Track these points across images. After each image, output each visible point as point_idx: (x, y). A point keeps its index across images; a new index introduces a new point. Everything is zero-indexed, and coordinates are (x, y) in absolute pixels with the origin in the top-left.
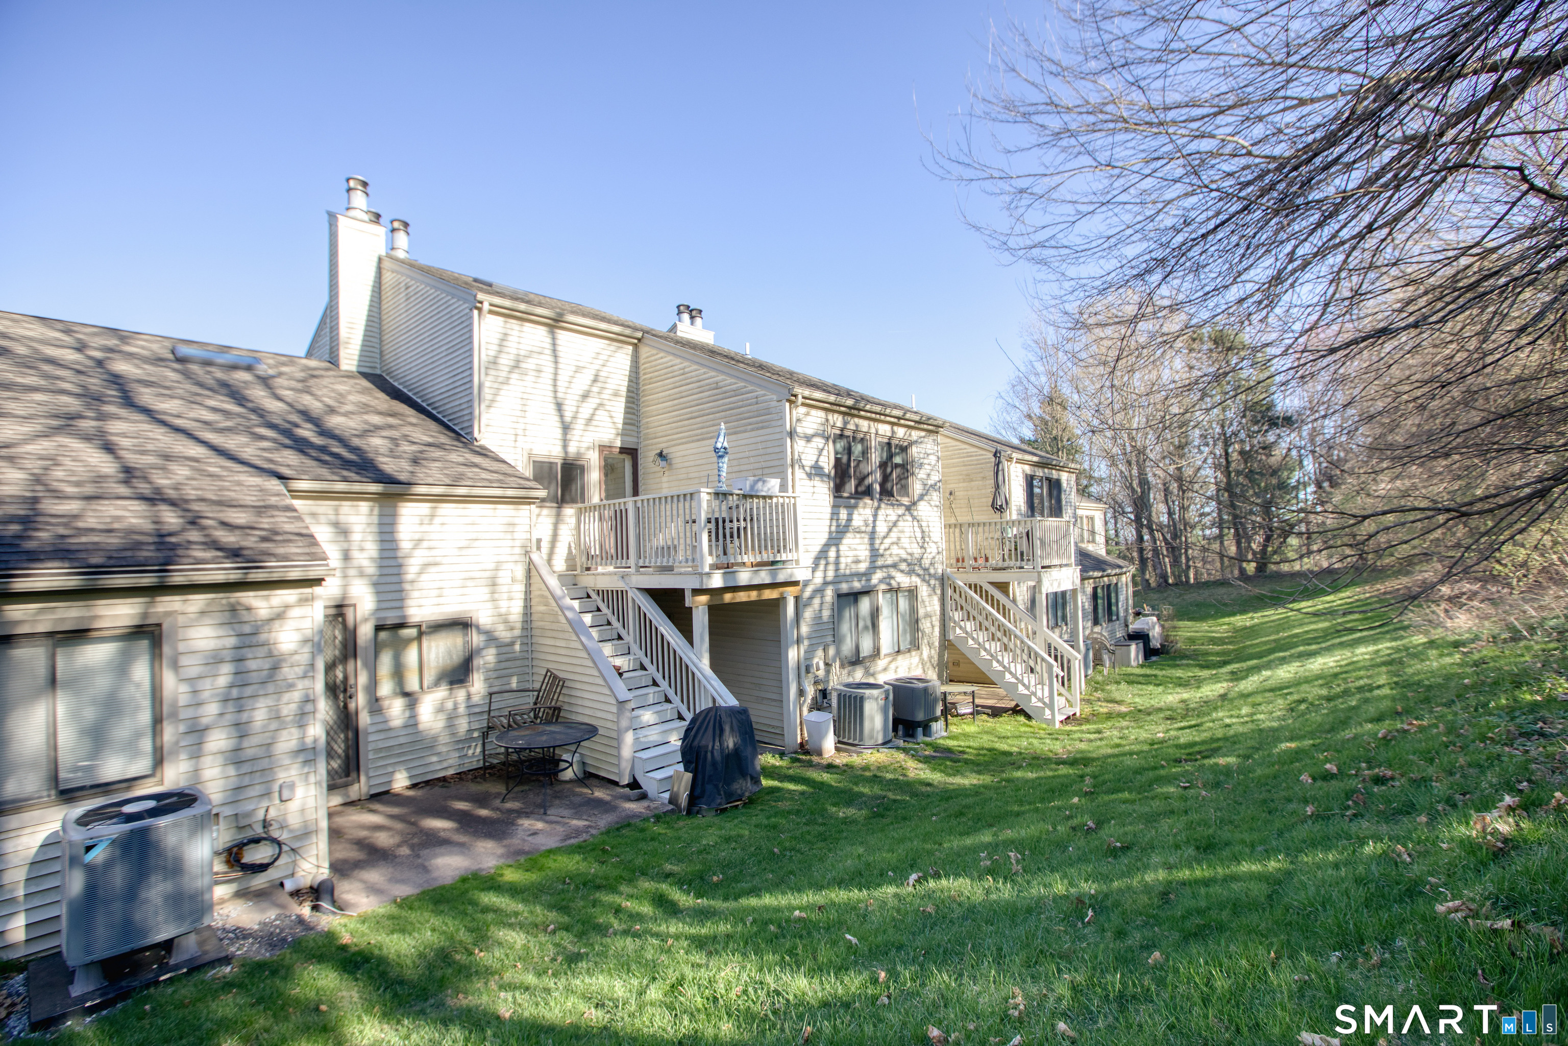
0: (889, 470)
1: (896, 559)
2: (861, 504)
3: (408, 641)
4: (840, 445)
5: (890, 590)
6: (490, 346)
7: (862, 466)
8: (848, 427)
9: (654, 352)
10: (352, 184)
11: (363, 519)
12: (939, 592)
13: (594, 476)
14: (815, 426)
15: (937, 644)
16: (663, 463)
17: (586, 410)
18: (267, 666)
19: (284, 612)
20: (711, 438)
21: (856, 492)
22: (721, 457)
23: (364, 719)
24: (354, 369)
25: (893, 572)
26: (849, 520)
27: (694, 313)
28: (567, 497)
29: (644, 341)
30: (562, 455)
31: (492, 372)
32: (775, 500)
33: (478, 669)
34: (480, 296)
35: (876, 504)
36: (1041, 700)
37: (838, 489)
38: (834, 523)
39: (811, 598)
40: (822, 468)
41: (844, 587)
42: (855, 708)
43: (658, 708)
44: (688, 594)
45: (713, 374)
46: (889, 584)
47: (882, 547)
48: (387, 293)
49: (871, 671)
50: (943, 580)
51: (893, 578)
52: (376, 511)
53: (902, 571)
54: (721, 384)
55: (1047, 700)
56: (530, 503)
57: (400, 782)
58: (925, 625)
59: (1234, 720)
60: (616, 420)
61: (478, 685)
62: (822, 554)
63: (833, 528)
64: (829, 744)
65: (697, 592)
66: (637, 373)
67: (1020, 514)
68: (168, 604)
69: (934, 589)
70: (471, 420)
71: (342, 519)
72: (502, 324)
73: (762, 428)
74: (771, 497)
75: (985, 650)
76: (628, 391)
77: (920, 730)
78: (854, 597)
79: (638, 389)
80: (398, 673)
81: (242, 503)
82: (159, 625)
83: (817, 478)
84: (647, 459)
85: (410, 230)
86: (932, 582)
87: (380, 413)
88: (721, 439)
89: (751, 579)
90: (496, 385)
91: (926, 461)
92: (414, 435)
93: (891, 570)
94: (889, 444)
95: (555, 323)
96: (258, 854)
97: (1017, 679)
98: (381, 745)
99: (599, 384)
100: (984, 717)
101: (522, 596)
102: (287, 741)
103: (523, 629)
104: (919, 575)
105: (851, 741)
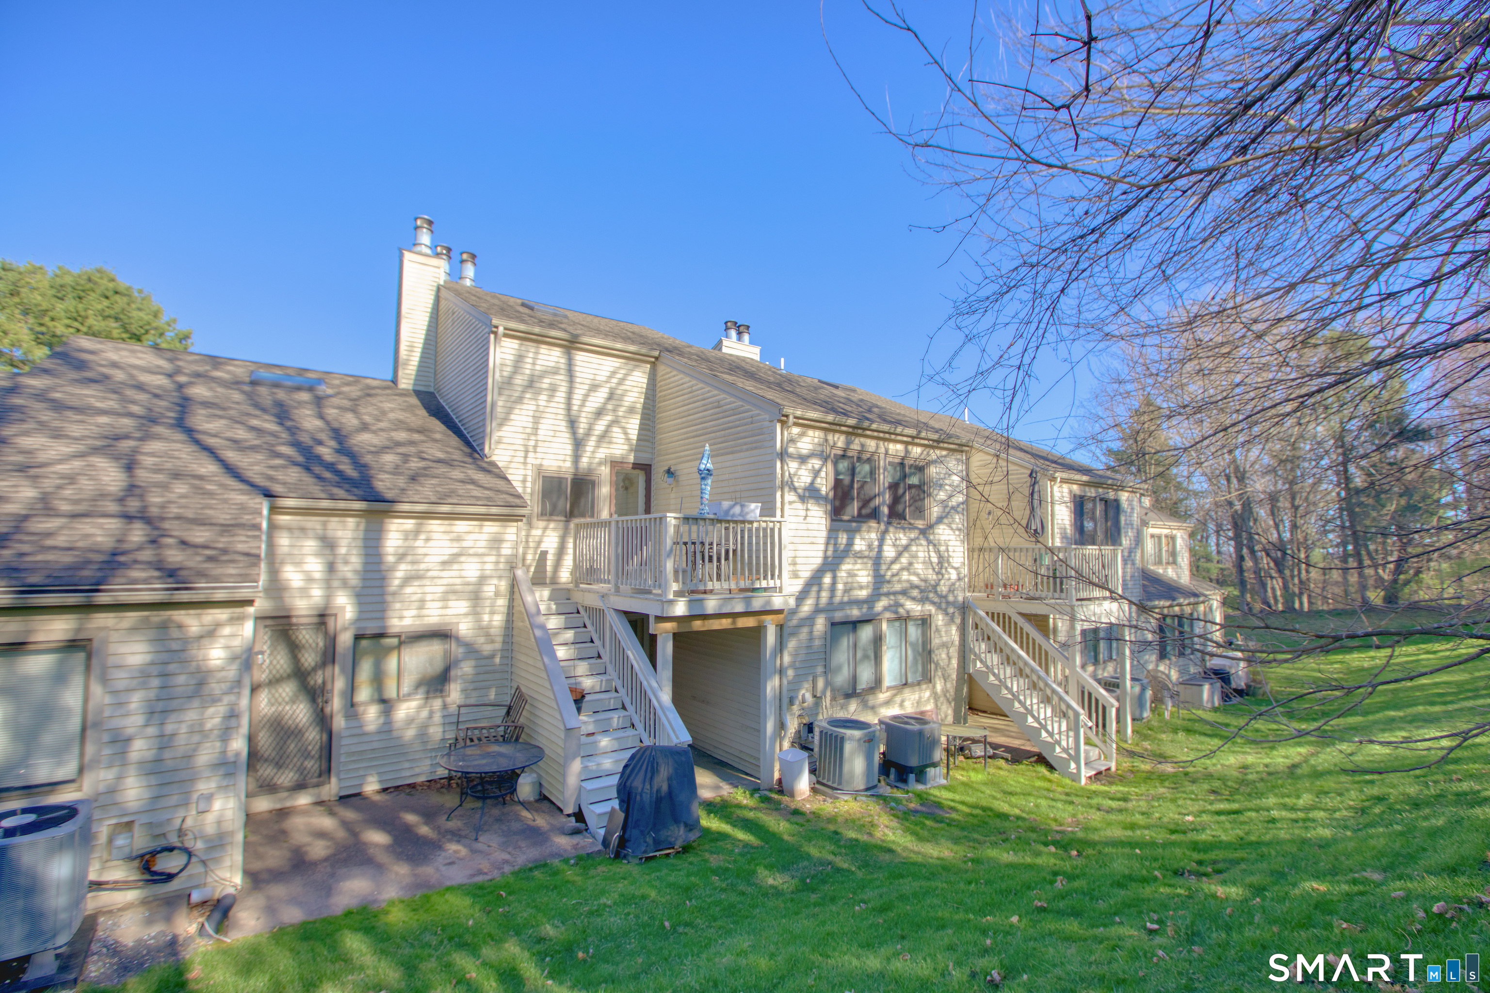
0: (901, 491)
1: (905, 585)
2: (864, 527)
3: (389, 650)
4: (843, 465)
5: (899, 619)
6: (505, 368)
7: (867, 487)
8: (852, 447)
9: (669, 370)
10: (419, 222)
11: (349, 534)
12: (958, 621)
13: (605, 490)
14: (810, 447)
15: (954, 676)
16: (671, 480)
17: (600, 427)
18: (193, 682)
19: (214, 630)
20: (696, 459)
21: (860, 515)
22: (703, 479)
23: (339, 723)
24: (411, 387)
25: (902, 600)
26: (850, 543)
27: (741, 329)
28: (576, 512)
29: (661, 359)
30: (572, 470)
31: (506, 392)
32: (755, 525)
33: (456, 680)
34: (495, 321)
35: (883, 527)
36: (1066, 750)
37: (836, 512)
38: (831, 548)
39: (799, 626)
40: (818, 490)
41: (839, 616)
42: (836, 748)
43: (621, 734)
44: (652, 620)
45: (716, 392)
46: (896, 612)
47: (889, 573)
48: (442, 319)
49: (871, 703)
50: (964, 608)
51: (902, 606)
52: (362, 526)
53: (914, 599)
54: (722, 403)
55: (1072, 752)
56: (517, 521)
57: (371, 786)
58: (941, 656)
59: (1284, 813)
60: (631, 437)
61: (455, 694)
62: (815, 580)
63: (830, 553)
64: (803, 784)
65: (660, 619)
66: (654, 390)
67: (1064, 537)
68: (102, 620)
69: (952, 620)
70: (483, 437)
71: (330, 533)
72: (516, 346)
73: (756, 448)
74: (751, 522)
75: (1007, 688)
76: (644, 408)
77: (912, 777)
78: (854, 625)
79: (654, 406)
80: (378, 680)
81: (214, 521)
82: (90, 640)
83: (811, 501)
84: (658, 475)
85: (477, 261)
86: (951, 610)
87: (411, 430)
88: (704, 461)
89: (720, 607)
90: (509, 404)
91: (947, 482)
92: (430, 451)
93: (900, 597)
94: (902, 464)
95: (571, 345)
96: (169, 863)
97: (1040, 723)
98: (354, 749)
99: (613, 402)
100: (1002, 763)
101: (505, 610)
102: (206, 755)
103: (504, 642)
104: (933, 603)
105: (830, 783)
